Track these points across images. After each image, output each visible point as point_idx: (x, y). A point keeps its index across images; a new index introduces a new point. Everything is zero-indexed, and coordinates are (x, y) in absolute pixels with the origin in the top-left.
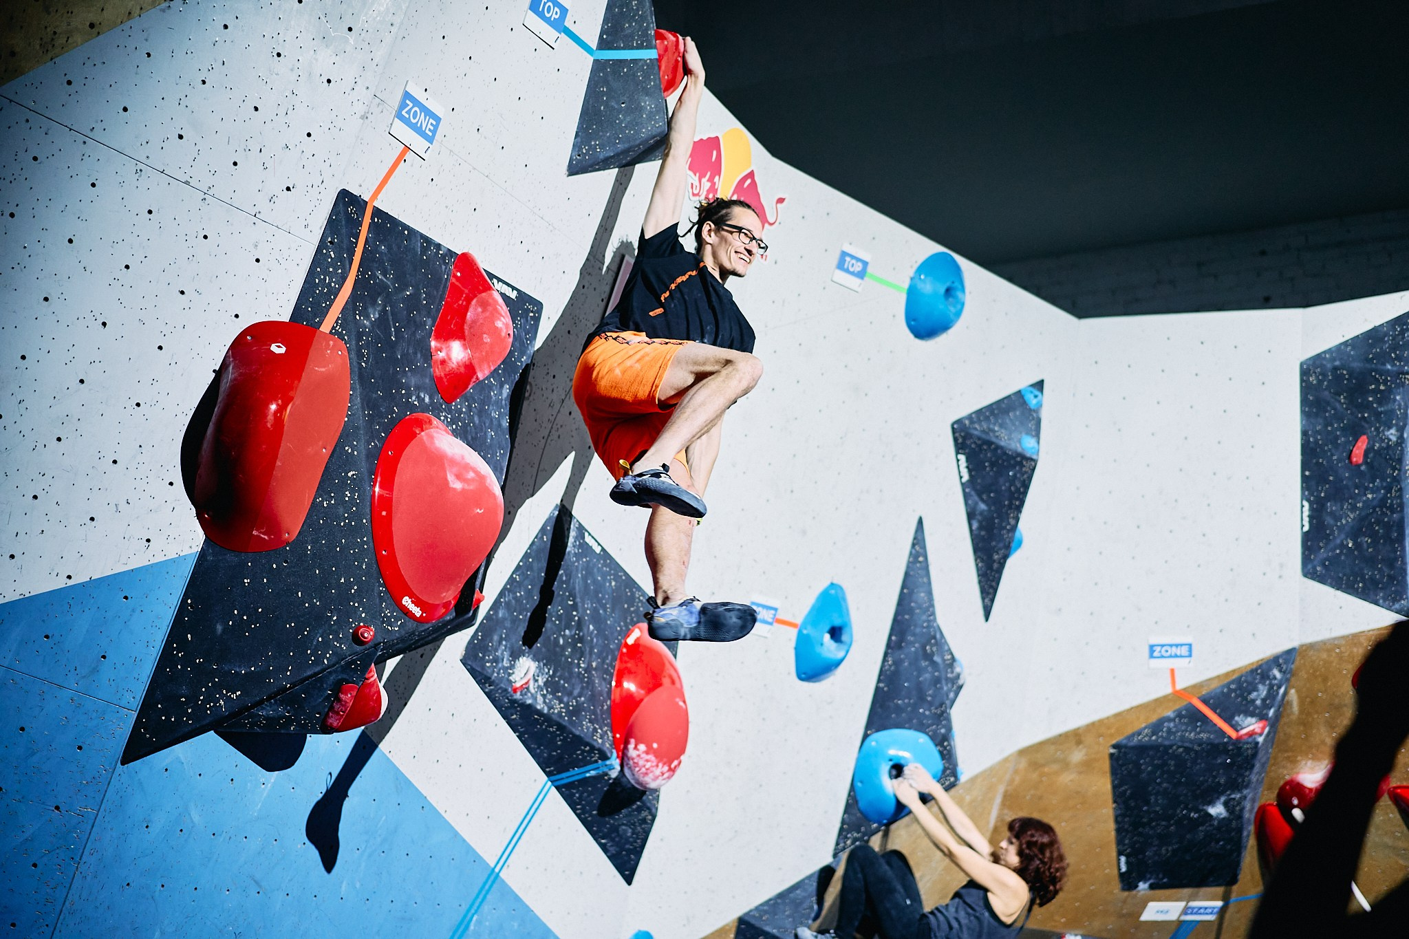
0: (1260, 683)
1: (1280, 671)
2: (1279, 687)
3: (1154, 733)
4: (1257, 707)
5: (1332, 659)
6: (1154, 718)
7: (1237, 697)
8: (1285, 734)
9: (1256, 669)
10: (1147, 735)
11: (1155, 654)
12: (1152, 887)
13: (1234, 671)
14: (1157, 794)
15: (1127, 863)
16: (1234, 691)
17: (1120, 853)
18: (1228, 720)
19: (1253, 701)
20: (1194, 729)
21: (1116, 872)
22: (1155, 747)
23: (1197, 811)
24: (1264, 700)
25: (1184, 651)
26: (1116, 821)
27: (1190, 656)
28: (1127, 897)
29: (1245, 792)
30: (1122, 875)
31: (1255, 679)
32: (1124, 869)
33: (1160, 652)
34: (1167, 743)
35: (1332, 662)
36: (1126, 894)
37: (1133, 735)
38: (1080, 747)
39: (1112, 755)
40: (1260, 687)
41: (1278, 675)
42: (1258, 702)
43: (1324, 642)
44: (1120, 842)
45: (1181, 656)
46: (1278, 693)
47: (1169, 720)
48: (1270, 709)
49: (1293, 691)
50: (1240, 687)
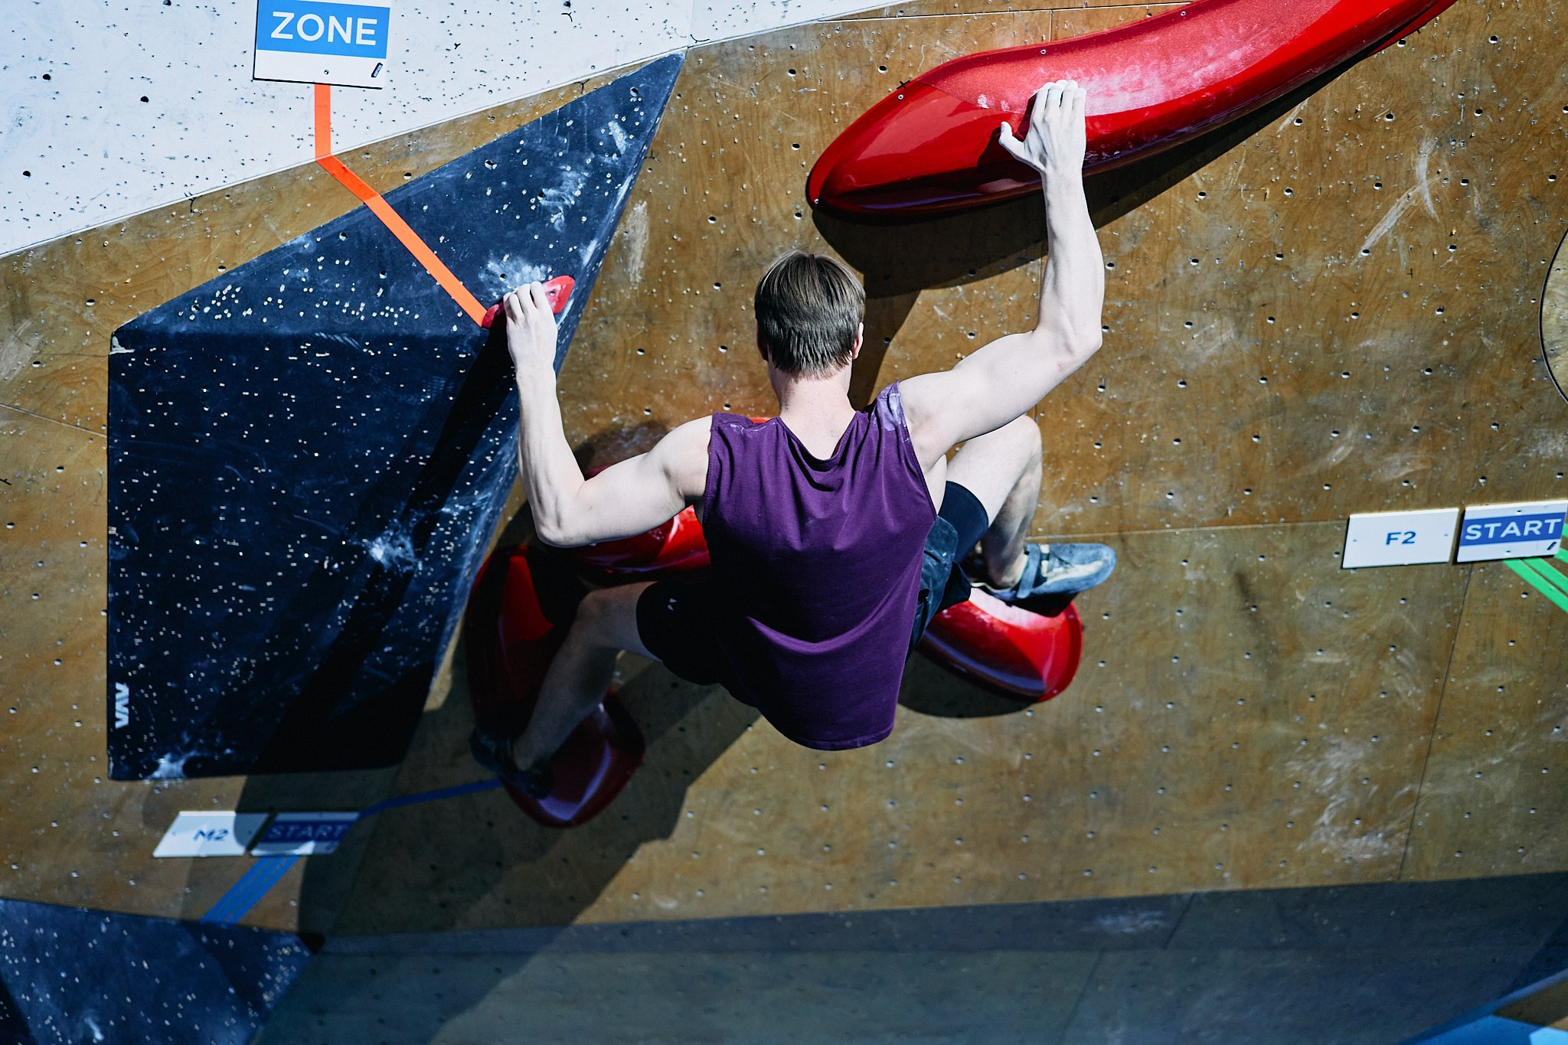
0: (564, 159)
1: (627, 128)
2: (619, 178)
3: (247, 299)
4: (550, 234)
5: (767, 104)
6: (252, 251)
7: (498, 198)
8: (594, 346)
9: (562, 116)
10: (228, 304)
11: (276, 34)
12: (191, 771)
13: (496, 114)
14: (233, 500)
15: (133, 701)
16: (493, 178)
17: (115, 675)
18: (466, 271)
19: (545, 213)
20: (368, 297)
21: (101, 727)
22: (248, 343)
23: (338, 553)
24: (571, 213)
25: (362, 31)
26: (113, 581)
27: (380, 51)
28: (129, 794)
29: (479, 496)
30: (115, 736)
31: (555, 146)
32: (123, 719)
33: (291, 28)
34: (284, 330)
35: (766, 116)
36: (124, 786)
37: (187, 299)
38: (27, 324)
39: (115, 362)
40: (568, 172)
41: (621, 140)
42: (557, 219)
43: (755, 45)
44: (117, 642)
45: (353, 50)
46: (614, 193)
47: (296, 257)
48: (587, 244)
49: (640, 208)
50: (510, 171)
